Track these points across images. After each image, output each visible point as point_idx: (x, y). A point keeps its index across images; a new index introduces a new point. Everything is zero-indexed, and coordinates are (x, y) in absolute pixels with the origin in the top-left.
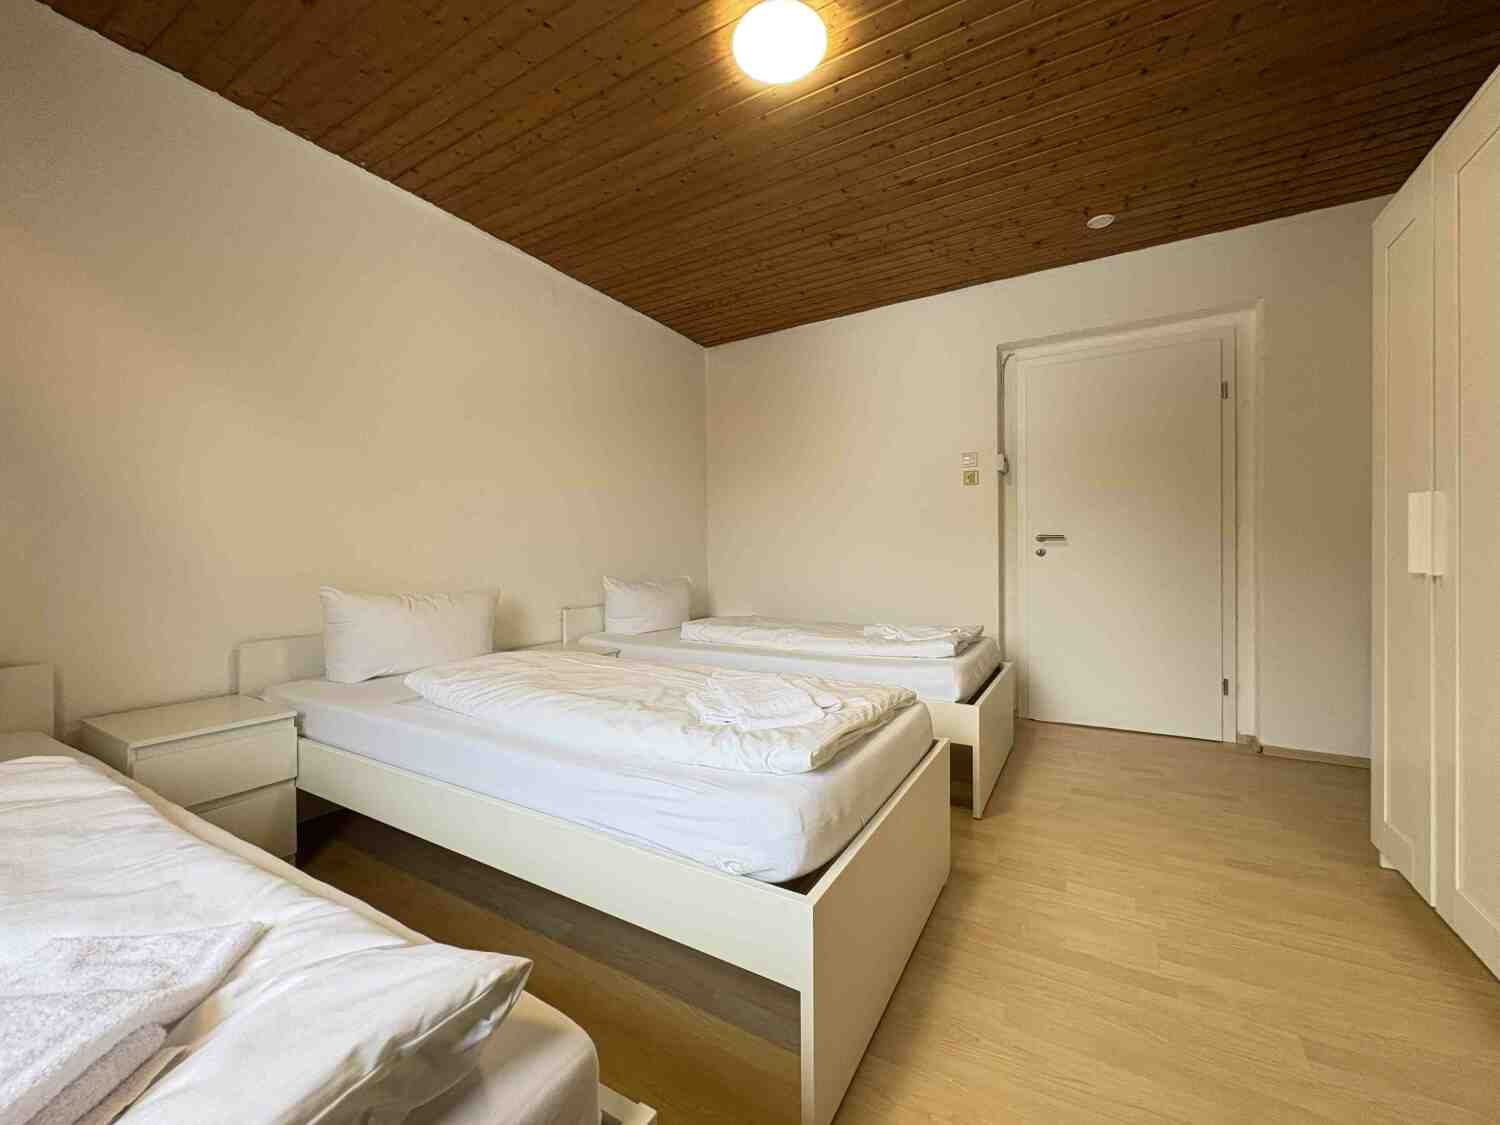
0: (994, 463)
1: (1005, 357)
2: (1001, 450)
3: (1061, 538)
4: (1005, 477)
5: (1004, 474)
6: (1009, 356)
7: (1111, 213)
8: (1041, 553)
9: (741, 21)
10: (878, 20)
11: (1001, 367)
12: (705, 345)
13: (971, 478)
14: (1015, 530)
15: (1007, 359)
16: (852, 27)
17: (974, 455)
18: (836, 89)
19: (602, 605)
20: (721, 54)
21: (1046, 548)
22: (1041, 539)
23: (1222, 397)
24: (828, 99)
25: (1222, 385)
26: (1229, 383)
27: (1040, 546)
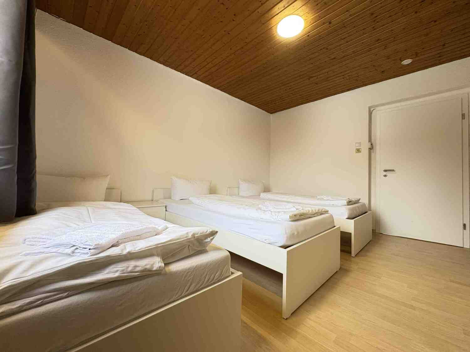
0: (368, 145)
1: (371, 110)
2: (370, 140)
3: (393, 170)
4: (372, 151)
5: (371, 149)
6: (374, 109)
7: (411, 59)
8: (385, 176)
9: (279, 24)
10: (320, 15)
11: (370, 114)
12: (271, 113)
13: (358, 151)
14: (375, 168)
15: (373, 110)
16: (312, 19)
17: (360, 143)
18: (308, 36)
19: (239, 188)
20: (274, 33)
21: (387, 174)
22: (385, 171)
23: (462, 119)
24: (306, 39)
25: (462, 114)
26: (466, 114)
27: (385, 173)
